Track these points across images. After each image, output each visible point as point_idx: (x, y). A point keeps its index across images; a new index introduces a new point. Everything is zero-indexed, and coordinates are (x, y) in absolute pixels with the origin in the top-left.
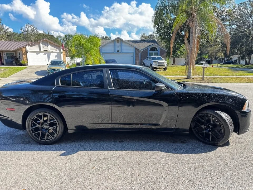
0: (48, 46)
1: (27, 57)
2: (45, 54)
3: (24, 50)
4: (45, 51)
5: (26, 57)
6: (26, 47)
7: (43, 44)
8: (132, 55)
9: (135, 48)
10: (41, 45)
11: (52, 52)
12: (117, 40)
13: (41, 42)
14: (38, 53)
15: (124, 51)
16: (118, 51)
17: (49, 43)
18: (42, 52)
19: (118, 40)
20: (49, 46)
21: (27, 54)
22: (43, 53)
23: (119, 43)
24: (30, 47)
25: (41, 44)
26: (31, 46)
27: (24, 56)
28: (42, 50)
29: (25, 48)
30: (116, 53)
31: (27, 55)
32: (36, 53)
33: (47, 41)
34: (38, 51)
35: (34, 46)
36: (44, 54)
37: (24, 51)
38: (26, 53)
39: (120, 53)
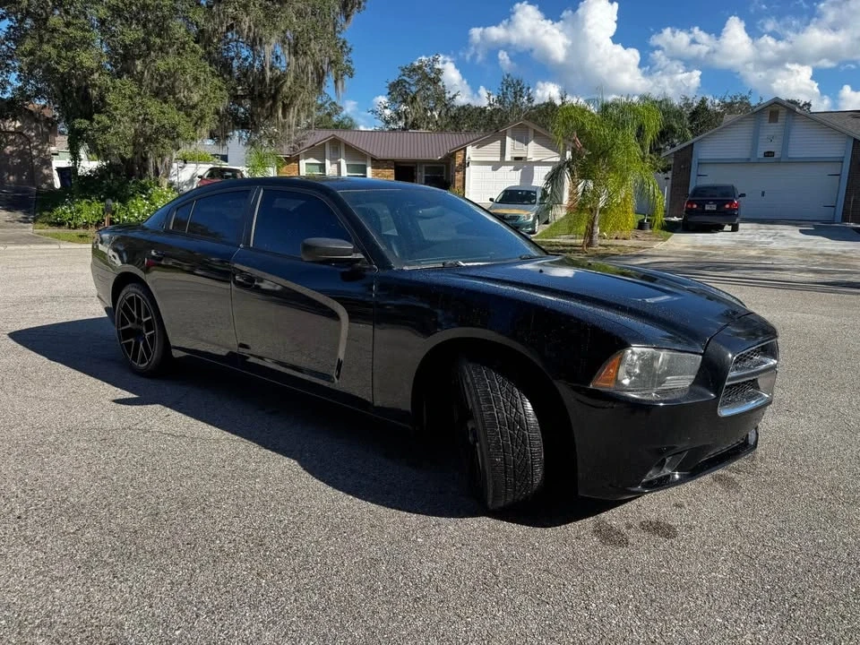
0: (526, 144)
1: (464, 178)
2: (516, 169)
3: (459, 156)
4: (516, 159)
5: (461, 179)
6: (465, 149)
7: (513, 139)
8: (835, 169)
9: (855, 140)
10: (509, 140)
11: (539, 163)
12: (771, 112)
13: (509, 132)
14: (496, 166)
15: (795, 152)
16: (769, 154)
17: (531, 133)
18: (508, 164)
19: (777, 112)
20: (532, 144)
21: (467, 169)
22: (512, 167)
23: (776, 121)
24: (478, 148)
25: (507, 138)
26: (481, 144)
27: (458, 176)
28: (508, 158)
29: (463, 152)
30: (759, 162)
31: (464, 174)
32: (491, 167)
33: (527, 127)
34: (498, 159)
35: (487, 144)
36: (514, 170)
37: (459, 161)
38: (465, 165)
39: (778, 162)
